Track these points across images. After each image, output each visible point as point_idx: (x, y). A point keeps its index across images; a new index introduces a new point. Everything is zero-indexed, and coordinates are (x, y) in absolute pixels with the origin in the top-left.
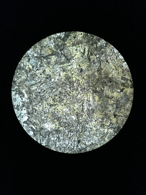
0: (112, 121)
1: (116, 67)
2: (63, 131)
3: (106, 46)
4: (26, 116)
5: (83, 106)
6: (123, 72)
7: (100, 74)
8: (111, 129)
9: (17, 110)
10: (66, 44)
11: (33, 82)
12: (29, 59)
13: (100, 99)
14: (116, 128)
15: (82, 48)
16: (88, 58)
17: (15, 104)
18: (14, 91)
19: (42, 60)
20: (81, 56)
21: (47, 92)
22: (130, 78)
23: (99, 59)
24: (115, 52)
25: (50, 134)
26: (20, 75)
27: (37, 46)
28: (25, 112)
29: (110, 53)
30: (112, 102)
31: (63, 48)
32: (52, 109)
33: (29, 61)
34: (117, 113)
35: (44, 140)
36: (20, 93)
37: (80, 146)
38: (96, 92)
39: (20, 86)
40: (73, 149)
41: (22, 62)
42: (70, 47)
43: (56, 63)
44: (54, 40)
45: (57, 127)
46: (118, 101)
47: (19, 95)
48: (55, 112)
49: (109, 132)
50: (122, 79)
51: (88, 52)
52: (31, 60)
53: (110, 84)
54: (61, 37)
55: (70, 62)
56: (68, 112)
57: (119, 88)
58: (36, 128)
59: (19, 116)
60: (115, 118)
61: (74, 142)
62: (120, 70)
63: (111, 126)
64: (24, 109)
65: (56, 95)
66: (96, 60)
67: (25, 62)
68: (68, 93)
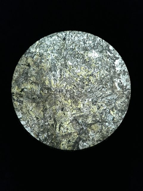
0: (32, 59)
1: (29, 113)
2: (80, 50)
3: (39, 133)
4: (116, 64)
5: (61, 75)
6: (22, 108)
7: (44, 106)
8: (32, 52)
9: (125, 70)
10: (78, 134)
11: (109, 98)
12: (113, 120)
13: (44, 82)
14: (28, 53)
15: (62, 131)
16: (56, 121)
17: (127, 77)
18: (128, 89)
19: (101, 119)
20: (63, 123)
21: (96, 88)
22: (14, 102)
23: (46, 120)
24: (29, 127)
25: (93, 46)
26: (122, 104)
27: (105, 132)
28: (117, 69)
30: (32, 79)
31: (80, 131)
32: (91, 72)
33: (114, 118)
34: (27, 68)
35: (99, 41)
36: (122, 87)
37: (64, 35)
38: (48, 88)
39: (122, 94)
40: (70, 32)
41: (120, 117)
42: (74, 132)
43: (87, 117)
44: (90, 139)
45: (86, 54)
46: (26, 80)
47: (123, 85)
48: (89, 69)
50: (23, 101)
51: (56, 128)
53: (34, 97)
54: (82, 141)
55: (74, 117)
56: (76, 68)
57: (25, 92)
58: (107, 53)
59: (123, 65)
60: (28, 62)
61: (69, 38)
62: (25, 110)
63: (33, 55)
64: (119, 71)
65: (87, 85)
66: (48, 119)
67: (117, 117)
68: (76, 87)
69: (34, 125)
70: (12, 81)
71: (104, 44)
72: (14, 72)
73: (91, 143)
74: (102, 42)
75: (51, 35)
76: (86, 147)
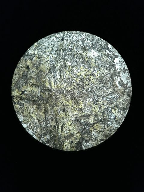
0: (31, 62)
1: (30, 115)
2: (79, 49)
3: (41, 135)
4: (116, 63)
5: (61, 76)
6: (23, 111)
7: (45, 108)
8: (31, 54)
9: (125, 68)
10: (80, 135)
11: (111, 97)
13: (44, 84)
14: (26, 55)
15: (65, 132)
16: (58, 123)
17: (127, 74)
18: (129, 87)
19: (103, 118)
20: (65, 124)
21: (97, 87)
22: (15, 105)
23: (48, 122)
24: (31, 130)
25: (92, 46)
26: (123, 102)
27: (108, 131)
28: (117, 67)
29: (36, 129)
30: (32, 81)
31: (83, 131)
32: (91, 71)
33: (116, 116)
34: (26, 70)
35: (97, 40)
36: (122, 85)
37: (62, 35)
38: (48, 89)
39: (123, 92)
40: (68, 33)
41: (122, 115)
42: (76, 132)
43: (89, 116)
44: (93, 139)
45: (85, 54)
46: (26, 82)
47: (124, 83)
48: (88, 68)
49: (33, 51)
50: (23, 104)
51: (58, 129)
52: (114, 118)
53: (35, 99)
54: (85, 141)
55: (76, 118)
56: (75, 68)
57: (26, 95)
58: (106, 51)
59: (123, 62)
60: (27, 65)
61: (67, 39)
62: (26, 113)
63: (31, 57)
64: (119, 69)
65: (88, 85)
66: (50, 121)
67: (119, 116)
68: (76, 87)
69: (36, 128)
70: (11, 84)
71: (103, 43)
72: (13, 75)
73: (94, 142)
74: (100, 41)
75: (49, 36)
76: (89, 147)
